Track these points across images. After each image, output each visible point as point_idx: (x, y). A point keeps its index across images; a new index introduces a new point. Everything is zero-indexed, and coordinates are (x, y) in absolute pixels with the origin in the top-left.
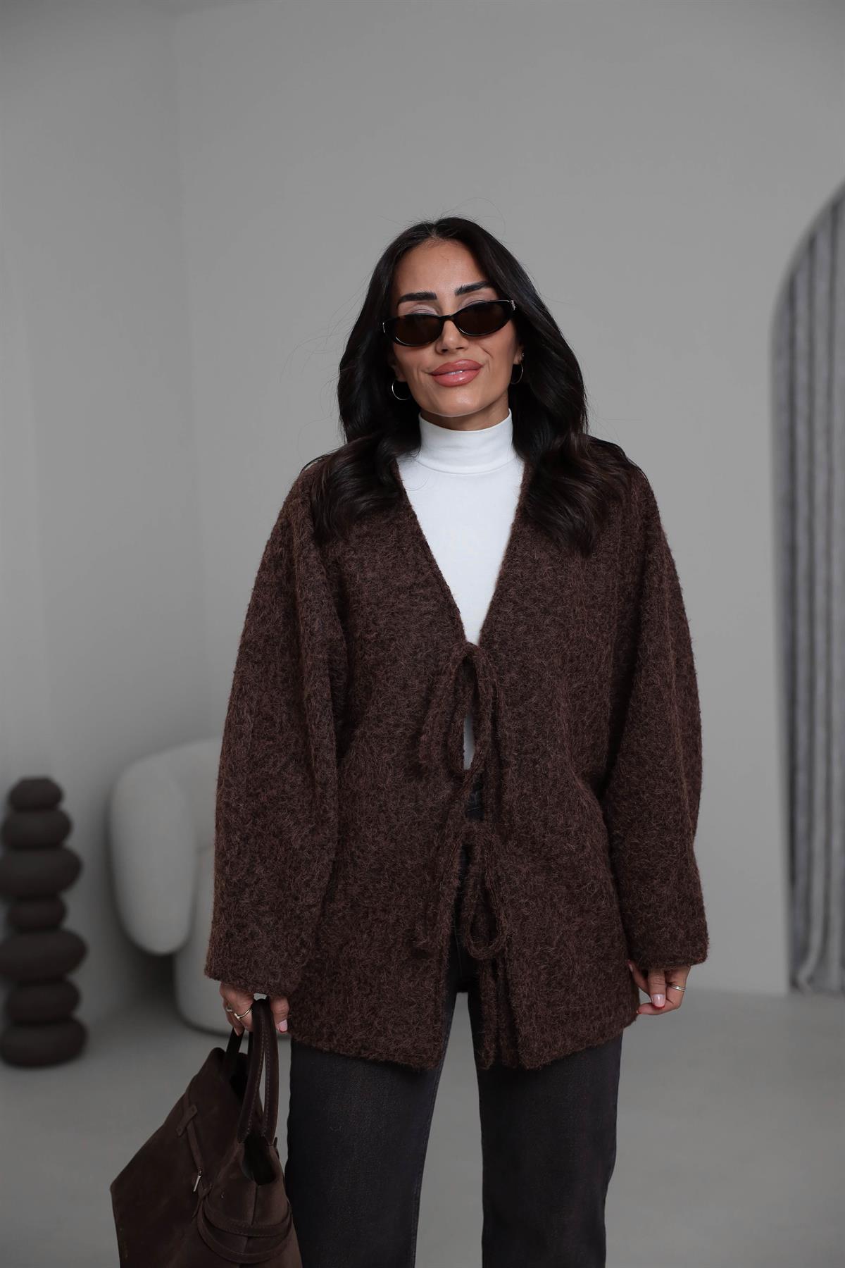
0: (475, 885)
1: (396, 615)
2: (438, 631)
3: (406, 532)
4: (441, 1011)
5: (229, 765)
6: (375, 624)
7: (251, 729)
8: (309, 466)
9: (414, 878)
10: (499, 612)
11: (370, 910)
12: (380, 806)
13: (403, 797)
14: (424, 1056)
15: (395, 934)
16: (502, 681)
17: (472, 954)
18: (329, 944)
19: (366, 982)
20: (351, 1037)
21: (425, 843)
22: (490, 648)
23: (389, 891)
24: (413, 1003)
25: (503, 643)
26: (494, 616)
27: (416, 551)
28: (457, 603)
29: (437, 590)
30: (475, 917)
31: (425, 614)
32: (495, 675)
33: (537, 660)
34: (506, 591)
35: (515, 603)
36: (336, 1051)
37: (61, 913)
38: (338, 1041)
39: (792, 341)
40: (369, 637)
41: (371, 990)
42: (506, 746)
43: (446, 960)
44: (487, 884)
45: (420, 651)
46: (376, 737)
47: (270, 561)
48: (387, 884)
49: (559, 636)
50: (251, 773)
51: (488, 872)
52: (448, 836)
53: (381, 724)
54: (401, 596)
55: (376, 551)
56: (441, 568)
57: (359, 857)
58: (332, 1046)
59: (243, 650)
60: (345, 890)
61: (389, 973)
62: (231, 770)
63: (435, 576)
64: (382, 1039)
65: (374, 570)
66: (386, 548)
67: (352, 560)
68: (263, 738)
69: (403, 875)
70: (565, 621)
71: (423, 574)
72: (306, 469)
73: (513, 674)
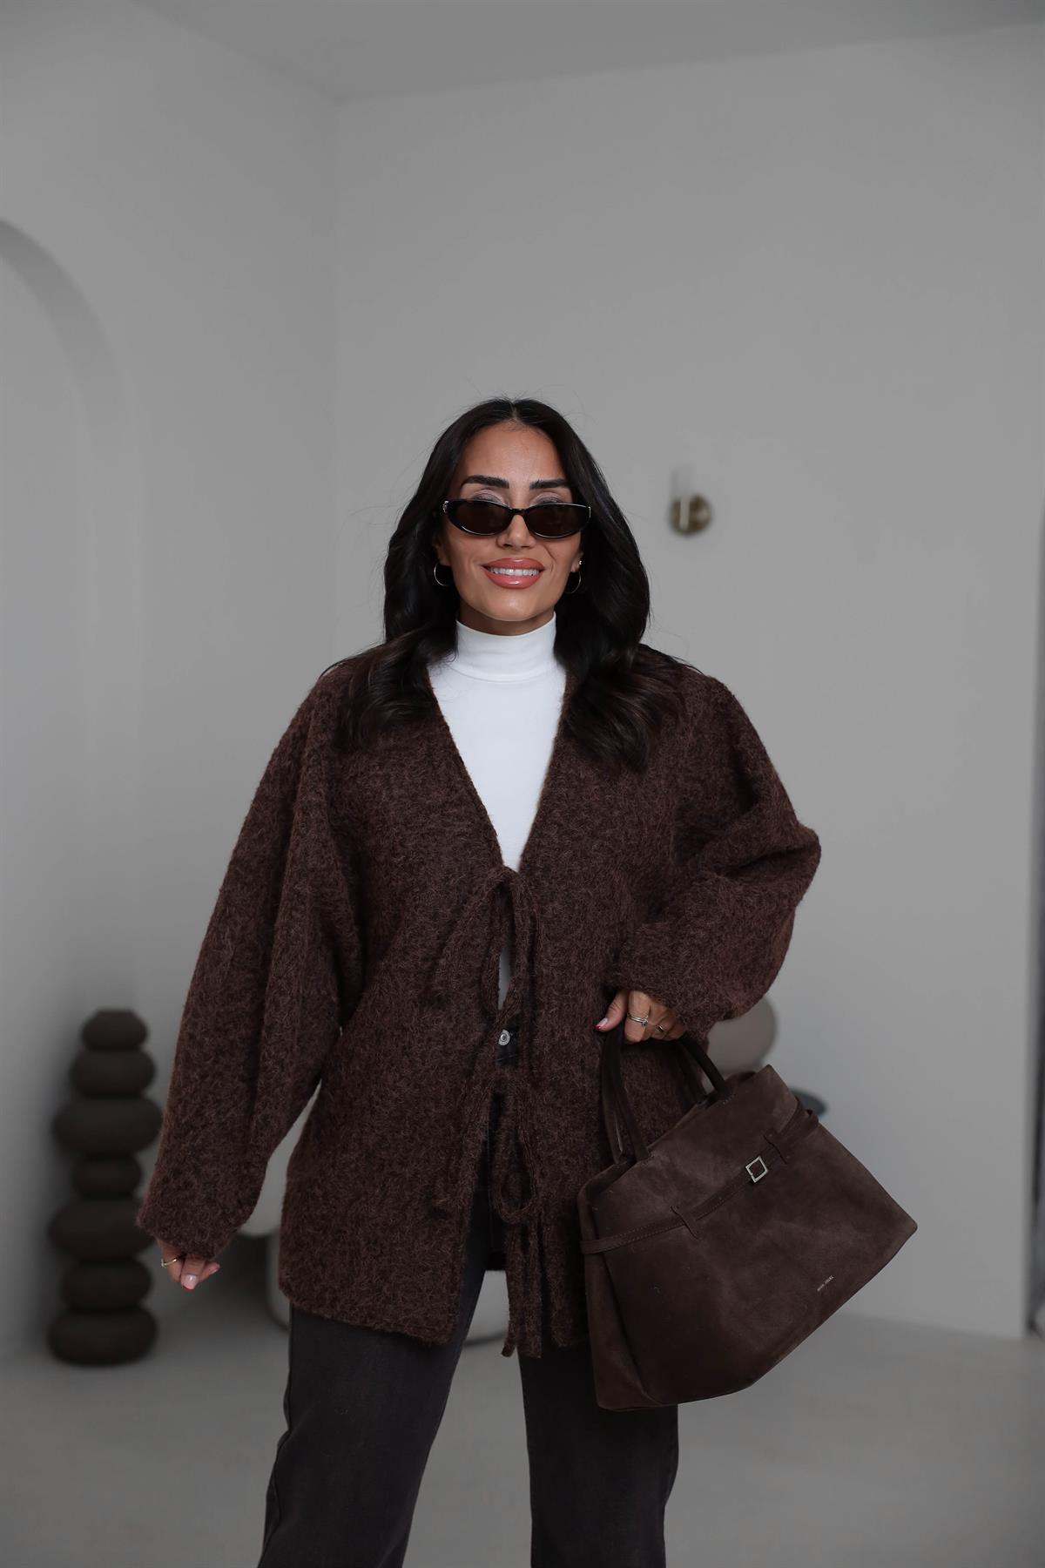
0: (507, 1140)
1: (426, 836)
2: (473, 854)
3: (437, 745)
4: (458, 1278)
5: (200, 993)
6: (403, 846)
7: (230, 957)
8: (329, 672)
9: (436, 1128)
10: (541, 836)
11: (386, 1163)
12: (404, 1048)
13: (429, 1039)
14: (436, 1328)
15: (412, 1191)
16: (543, 911)
17: (503, 1217)
18: (338, 1199)
19: (376, 1243)
20: (356, 1304)
21: (451, 1090)
22: (532, 874)
23: (409, 1141)
24: (426, 1269)
25: (547, 869)
26: (537, 840)
27: (448, 765)
28: (493, 824)
29: (473, 809)
30: (507, 1177)
31: (458, 835)
32: (536, 905)
33: (584, 890)
34: (551, 811)
35: (560, 825)
36: (339, 1319)
38: (342, 1307)
40: (395, 860)
41: (382, 1252)
42: (542, 985)
43: (467, 1222)
44: (520, 1138)
45: (453, 876)
46: (402, 971)
47: (276, 773)
48: (408, 1134)
49: (606, 863)
50: (223, 1005)
51: (522, 1126)
52: (476, 1084)
53: (407, 957)
54: (432, 816)
55: (404, 766)
56: (476, 785)
57: (378, 1104)
58: (335, 1313)
59: (232, 866)
60: (360, 1140)
61: (404, 1233)
62: (202, 999)
63: (470, 794)
64: (391, 1307)
65: (401, 787)
66: (416, 763)
67: (377, 776)
68: (243, 969)
69: (426, 1124)
70: (614, 846)
71: (456, 791)
72: (326, 674)
73: (556, 904)
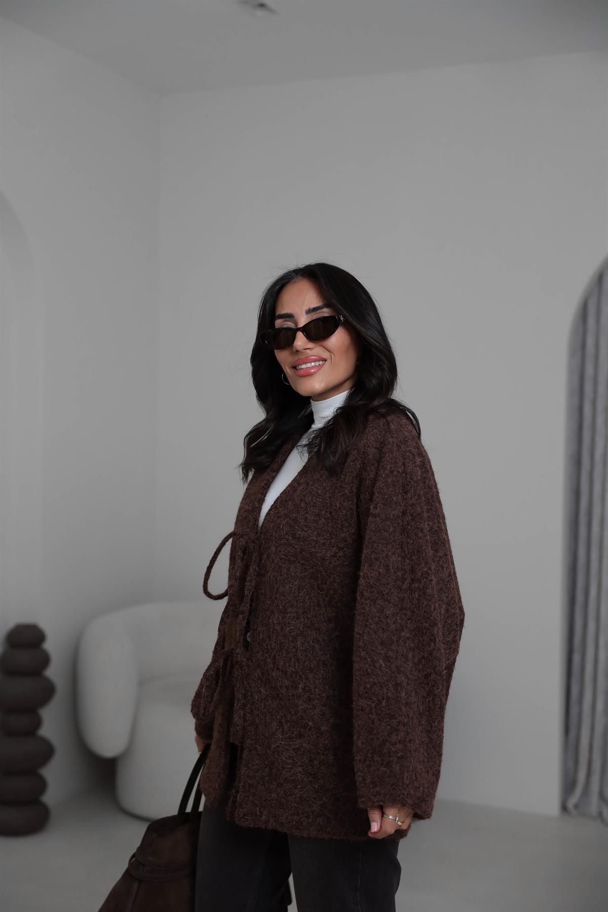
37: (38, 723)
39: (583, 346)
